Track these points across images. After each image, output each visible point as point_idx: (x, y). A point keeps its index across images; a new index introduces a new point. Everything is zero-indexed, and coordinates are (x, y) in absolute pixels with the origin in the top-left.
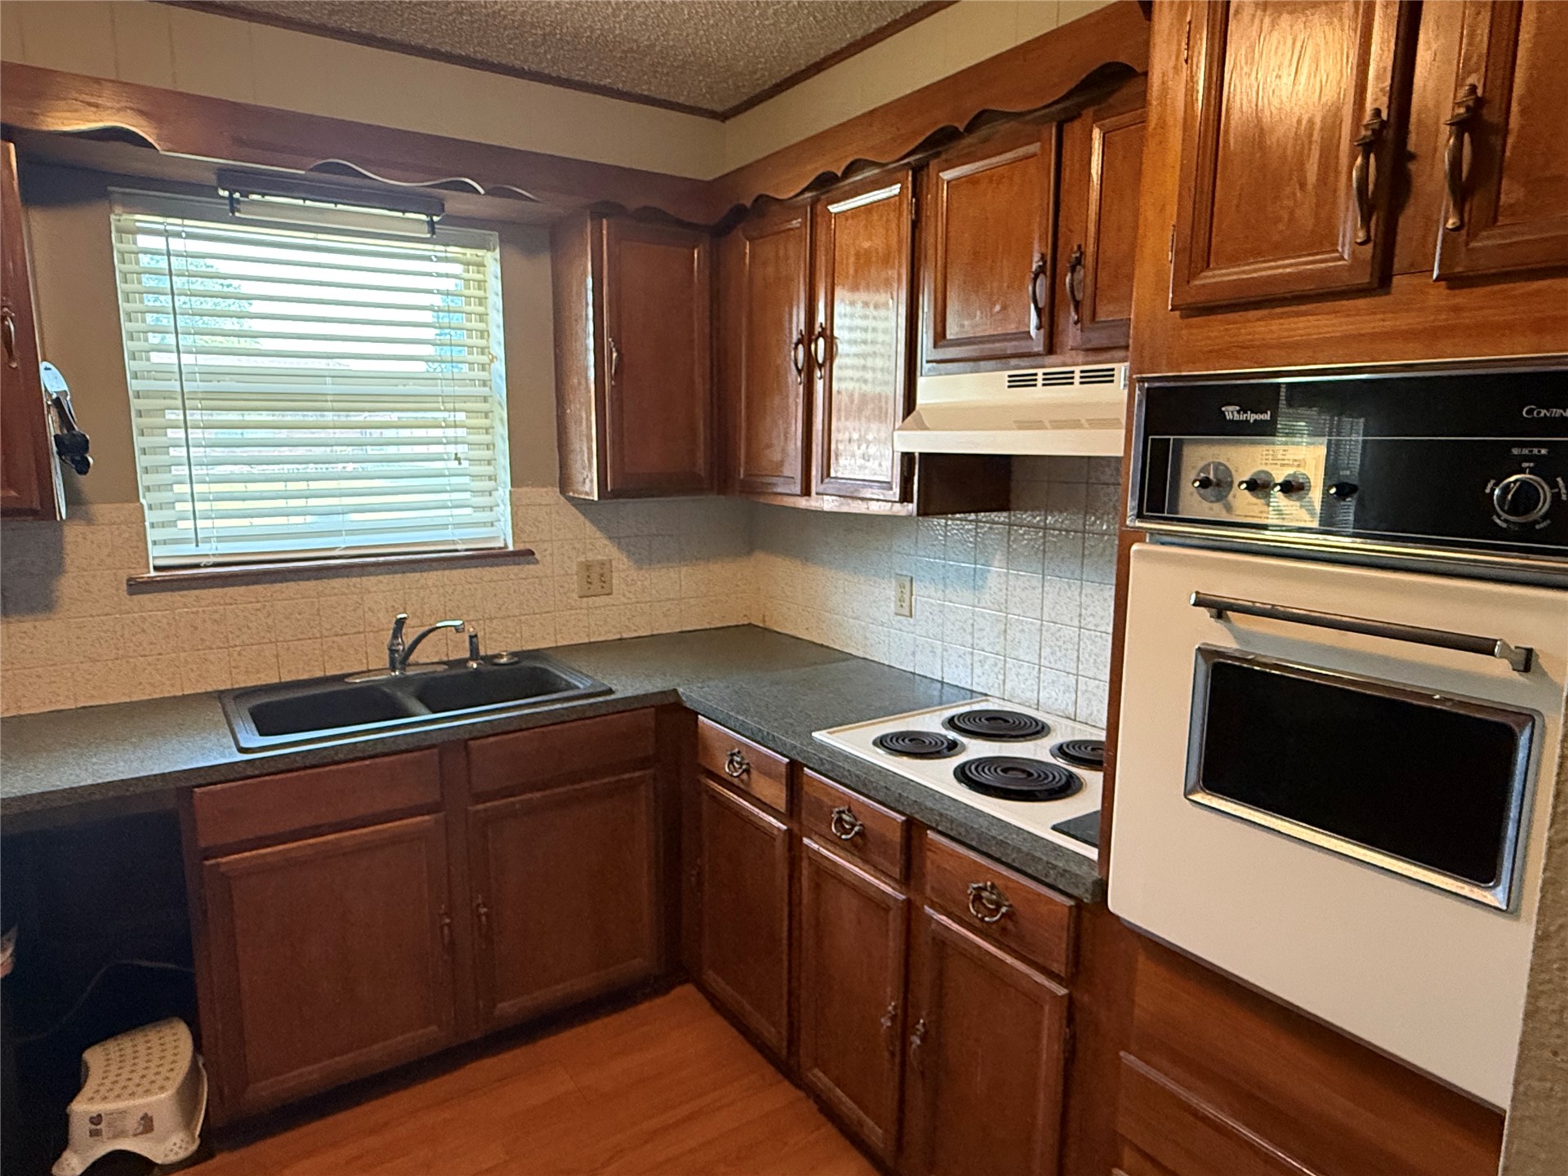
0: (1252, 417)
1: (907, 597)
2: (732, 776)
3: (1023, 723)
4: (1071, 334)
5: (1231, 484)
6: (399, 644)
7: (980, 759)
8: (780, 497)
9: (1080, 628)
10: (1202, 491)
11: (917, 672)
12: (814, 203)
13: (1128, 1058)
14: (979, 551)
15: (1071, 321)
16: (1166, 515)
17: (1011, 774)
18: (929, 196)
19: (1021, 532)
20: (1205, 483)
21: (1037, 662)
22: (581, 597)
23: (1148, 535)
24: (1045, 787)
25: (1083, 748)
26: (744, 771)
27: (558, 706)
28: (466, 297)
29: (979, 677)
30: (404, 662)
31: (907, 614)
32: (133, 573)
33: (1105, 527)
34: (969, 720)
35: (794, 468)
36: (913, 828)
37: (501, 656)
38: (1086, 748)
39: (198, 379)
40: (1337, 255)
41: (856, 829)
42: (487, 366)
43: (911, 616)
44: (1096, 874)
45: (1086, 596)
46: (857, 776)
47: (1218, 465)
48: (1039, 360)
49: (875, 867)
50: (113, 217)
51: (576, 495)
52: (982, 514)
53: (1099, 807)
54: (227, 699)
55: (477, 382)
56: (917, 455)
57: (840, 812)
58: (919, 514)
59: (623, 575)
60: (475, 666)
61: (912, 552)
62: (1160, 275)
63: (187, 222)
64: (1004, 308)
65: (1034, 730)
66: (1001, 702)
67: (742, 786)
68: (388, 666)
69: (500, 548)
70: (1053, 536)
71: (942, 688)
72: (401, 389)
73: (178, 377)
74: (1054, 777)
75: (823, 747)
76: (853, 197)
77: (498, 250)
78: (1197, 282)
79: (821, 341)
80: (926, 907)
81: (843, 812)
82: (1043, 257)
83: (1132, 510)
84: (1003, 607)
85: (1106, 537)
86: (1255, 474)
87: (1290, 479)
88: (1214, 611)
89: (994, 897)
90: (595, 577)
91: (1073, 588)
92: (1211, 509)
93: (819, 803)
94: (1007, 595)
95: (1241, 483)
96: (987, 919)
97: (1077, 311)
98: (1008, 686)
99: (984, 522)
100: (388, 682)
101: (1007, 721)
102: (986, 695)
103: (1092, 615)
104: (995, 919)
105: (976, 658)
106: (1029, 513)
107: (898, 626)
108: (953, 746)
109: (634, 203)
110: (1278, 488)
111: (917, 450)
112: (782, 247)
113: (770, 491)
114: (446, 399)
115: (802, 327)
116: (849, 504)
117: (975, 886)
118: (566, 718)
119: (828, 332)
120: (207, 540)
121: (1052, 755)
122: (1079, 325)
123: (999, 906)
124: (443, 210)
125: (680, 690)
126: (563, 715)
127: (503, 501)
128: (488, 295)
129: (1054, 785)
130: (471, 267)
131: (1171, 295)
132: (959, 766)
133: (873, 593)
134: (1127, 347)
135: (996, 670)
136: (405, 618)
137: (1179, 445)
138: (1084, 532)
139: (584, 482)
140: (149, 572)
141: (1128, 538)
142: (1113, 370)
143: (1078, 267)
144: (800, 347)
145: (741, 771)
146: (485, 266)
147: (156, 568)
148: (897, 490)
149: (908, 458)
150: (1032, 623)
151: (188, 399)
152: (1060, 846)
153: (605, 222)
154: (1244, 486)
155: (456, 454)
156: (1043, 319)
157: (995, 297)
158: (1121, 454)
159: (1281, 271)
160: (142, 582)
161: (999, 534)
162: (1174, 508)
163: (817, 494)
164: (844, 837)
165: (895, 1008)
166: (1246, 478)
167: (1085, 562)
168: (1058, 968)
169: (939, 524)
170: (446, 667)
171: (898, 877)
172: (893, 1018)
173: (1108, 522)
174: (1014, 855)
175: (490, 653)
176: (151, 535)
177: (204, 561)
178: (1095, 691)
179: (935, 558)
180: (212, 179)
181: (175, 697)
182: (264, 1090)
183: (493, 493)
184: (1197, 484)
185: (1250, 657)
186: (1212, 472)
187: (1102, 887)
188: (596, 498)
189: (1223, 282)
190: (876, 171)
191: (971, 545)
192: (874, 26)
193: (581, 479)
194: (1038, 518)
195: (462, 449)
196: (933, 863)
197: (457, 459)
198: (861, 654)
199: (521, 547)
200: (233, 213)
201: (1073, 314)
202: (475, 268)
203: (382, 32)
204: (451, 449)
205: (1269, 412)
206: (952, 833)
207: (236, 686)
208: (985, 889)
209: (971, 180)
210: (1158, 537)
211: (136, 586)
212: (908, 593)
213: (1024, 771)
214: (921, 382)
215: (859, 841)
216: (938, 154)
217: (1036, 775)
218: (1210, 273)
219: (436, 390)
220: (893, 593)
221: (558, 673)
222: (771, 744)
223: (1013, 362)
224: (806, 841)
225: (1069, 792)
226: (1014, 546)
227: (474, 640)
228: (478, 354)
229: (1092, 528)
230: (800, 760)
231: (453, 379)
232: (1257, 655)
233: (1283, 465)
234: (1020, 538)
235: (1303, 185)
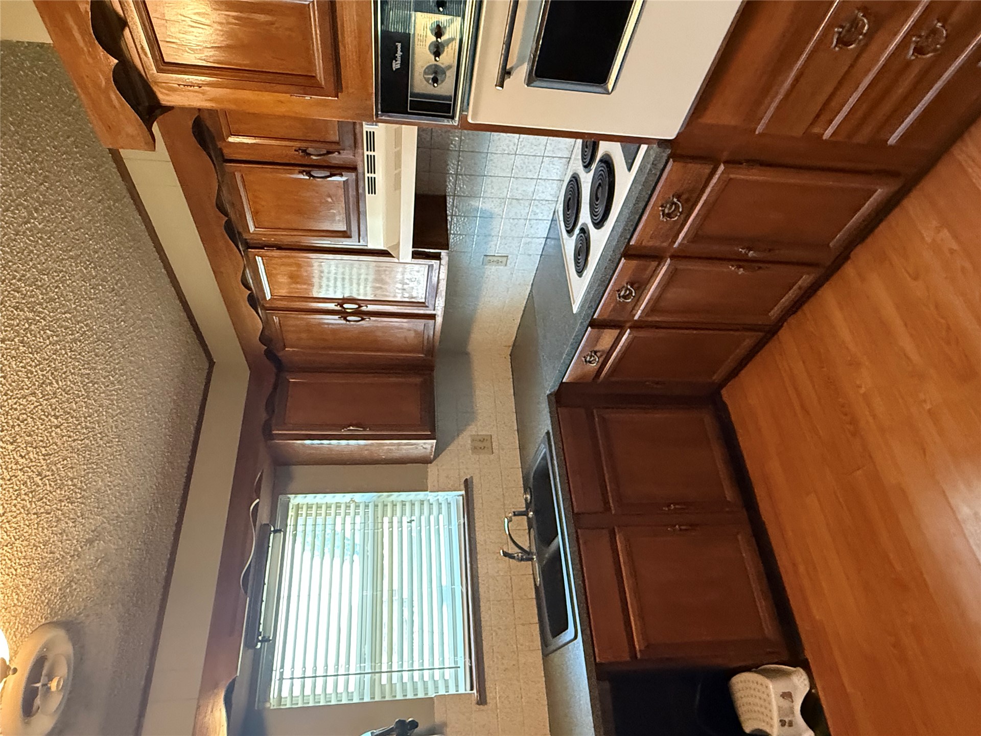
0: (399, 54)
1: (495, 259)
2: (598, 362)
3: (571, 189)
4: (345, 156)
5: (436, 65)
6: (518, 556)
7: (591, 214)
8: (436, 332)
9: (516, 154)
10: (439, 82)
11: (540, 253)
12: (265, 309)
13: (759, 129)
14: (470, 214)
15: (339, 156)
16: (452, 103)
17: (599, 195)
18: (264, 239)
19: (459, 189)
20: (435, 80)
21: (535, 180)
22: (493, 453)
23: (464, 113)
24: (607, 175)
25: (586, 154)
26: (595, 354)
27: (555, 462)
28: (316, 516)
29: (543, 216)
30: (529, 553)
31: (505, 258)
32: (474, 702)
33: (457, 139)
34: (568, 221)
35: (419, 324)
36: (629, 253)
37: (526, 498)
38: (586, 152)
39: (364, 665)
40: (311, 4)
41: (629, 287)
42: (357, 504)
43: (507, 256)
44: (655, 146)
45: (497, 150)
46: (599, 285)
47: (425, 73)
48: (360, 176)
49: (652, 276)
50: (272, 708)
51: (433, 454)
52: (448, 212)
53: (619, 144)
54: (547, 651)
55: (366, 510)
56: (413, 249)
57: (620, 297)
58: (448, 249)
59: (480, 428)
60: (532, 513)
61: (469, 255)
62: (318, 103)
63: (274, 669)
64: (330, 196)
65: (575, 181)
66: (559, 202)
67: (604, 356)
68: (530, 562)
69: (463, 499)
70: (461, 170)
71: (550, 238)
72: (370, 554)
73: (363, 675)
74: (602, 170)
75: (582, 306)
76: (262, 285)
77: (289, 496)
78: (323, 83)
79: (346, 306)
80: (675, 246)
81: (619, 294)
82: (301, 172)
83: (449, 122)
84: (503, 201)
85: (463, 138)
86: (430, 52)
87: (434, 33)
88: (506, 75)
89: (668, 206)
90: (482, 445)
91: (492, 158)
92: (449, 77)
93: (614, 309)
94: (496, 198)
95: (436, 60)
96: (681, 210)
97: (332, 153)
98: (550, 198)
99: (453, 211)
100: (540, 560)
101: (570, 199)
102: (554, 212)
103: (508, 147)
104: (680, 205)
105: (533, 217)
106: (448, 184)
107: (513, 264)
108: (583, 231)
109: (264, 416)
110: (439, 40)
111: (410, 249)
112: (289, 328)
113: (431, 340)
114: (376, 528)
115: (337, 317)
116: (441, 291)
117: (662, 216)
118: (563, 458)
119: (340, 301)
120: (456, 662)
121: (589, 172)
122: (341, 151)
123: (674, 203)
124: (268, 524)
125: (548, 392)
126: (561, 459)
127: (436, 497)
128: (315, 503)
129: (606, 170)
130: (299, 512)
131: (330, 98)
132: (594, 226)
133: (493, 279)
134: (354, 124)
135: (540, 205)
136: (503, 551)
137: (413, 95)
138: (459, 151)
139: (425, 448)
140: (474, 693)
141: (465, 125)
142: (367, 132)
143: (308, 151)
144: (349, 318)
145: (596, 356)
146: (299, 504)
147: (472, 689)
148: (433, 262)
149: (416, 255)
150: (513, 183)
151: (375, 669)
152: (639, 167)
153: (274, 432)
154: (437, 58)
155: (408, 522)
156: (336, 172)
157: (323, 201)
158: (416, 128)
159: (318, 36)
160: (480, 698)
161: (459, 202)
162: (449, 98)
163: (434, 310)
164: (634, 295)
165: (733, 266)
166: (433, 57)
167: (477, 150)
168: (707, 170)
169: (453, 238)
170: (532, 530)
171: (657, 263)
172: (739, 267)
173: (454, 137)
174: (644, 193)
175: (524, 506)
176: (452, 691)
177: (468, 664)
178: (553, 146)
179: (473, 241)
180: (251, 651)
181: (545, 681)
182: (769, 629)
183: (431, 502)
184: (436, 85)
185: (532, 56)
186: (429, 76)
187: (662, 143)
188: (435, 441)
189: (324, 68)
190: (248, 271)
191: (466, 219)
192: (163, 270)
193: (424, 450)
194: (451, 178)
195: (405, 519)
196: (649, 241)
197: (411, 522)
198: (529, 288)
199: (463, 487)
200: (270, 640)
201: (334, 155)
202: (300, 510)
203: (167, 555)
204: (405, 524)
205: (397, 44)
206: (632, 229)
207: (540, 648)
208: (663, 211)
209: (255, 214)
210: (464, 107)
211: (482, 700)
212: (494, 258)
213: (598, 188)
214: (371, 246)
215: (636, 285)
216: (240, 233)
217: (600, 181)
218: (318, 76)
219: (371, 532)
220: (493, 267)
221: (536, 465)
222: (580, 338)
223: (361, 191)
224: (636, 318)
225: (610, 161)
226: (467, 193)
227: (516, 513)
228: (350, 510)
229: (457, 146)
230: (589, 320)
231: (365, 523)
232: (531, 52)
233: (426, 36)
234: (462, 189)
235: (272, 23)
